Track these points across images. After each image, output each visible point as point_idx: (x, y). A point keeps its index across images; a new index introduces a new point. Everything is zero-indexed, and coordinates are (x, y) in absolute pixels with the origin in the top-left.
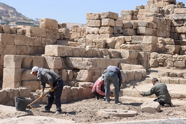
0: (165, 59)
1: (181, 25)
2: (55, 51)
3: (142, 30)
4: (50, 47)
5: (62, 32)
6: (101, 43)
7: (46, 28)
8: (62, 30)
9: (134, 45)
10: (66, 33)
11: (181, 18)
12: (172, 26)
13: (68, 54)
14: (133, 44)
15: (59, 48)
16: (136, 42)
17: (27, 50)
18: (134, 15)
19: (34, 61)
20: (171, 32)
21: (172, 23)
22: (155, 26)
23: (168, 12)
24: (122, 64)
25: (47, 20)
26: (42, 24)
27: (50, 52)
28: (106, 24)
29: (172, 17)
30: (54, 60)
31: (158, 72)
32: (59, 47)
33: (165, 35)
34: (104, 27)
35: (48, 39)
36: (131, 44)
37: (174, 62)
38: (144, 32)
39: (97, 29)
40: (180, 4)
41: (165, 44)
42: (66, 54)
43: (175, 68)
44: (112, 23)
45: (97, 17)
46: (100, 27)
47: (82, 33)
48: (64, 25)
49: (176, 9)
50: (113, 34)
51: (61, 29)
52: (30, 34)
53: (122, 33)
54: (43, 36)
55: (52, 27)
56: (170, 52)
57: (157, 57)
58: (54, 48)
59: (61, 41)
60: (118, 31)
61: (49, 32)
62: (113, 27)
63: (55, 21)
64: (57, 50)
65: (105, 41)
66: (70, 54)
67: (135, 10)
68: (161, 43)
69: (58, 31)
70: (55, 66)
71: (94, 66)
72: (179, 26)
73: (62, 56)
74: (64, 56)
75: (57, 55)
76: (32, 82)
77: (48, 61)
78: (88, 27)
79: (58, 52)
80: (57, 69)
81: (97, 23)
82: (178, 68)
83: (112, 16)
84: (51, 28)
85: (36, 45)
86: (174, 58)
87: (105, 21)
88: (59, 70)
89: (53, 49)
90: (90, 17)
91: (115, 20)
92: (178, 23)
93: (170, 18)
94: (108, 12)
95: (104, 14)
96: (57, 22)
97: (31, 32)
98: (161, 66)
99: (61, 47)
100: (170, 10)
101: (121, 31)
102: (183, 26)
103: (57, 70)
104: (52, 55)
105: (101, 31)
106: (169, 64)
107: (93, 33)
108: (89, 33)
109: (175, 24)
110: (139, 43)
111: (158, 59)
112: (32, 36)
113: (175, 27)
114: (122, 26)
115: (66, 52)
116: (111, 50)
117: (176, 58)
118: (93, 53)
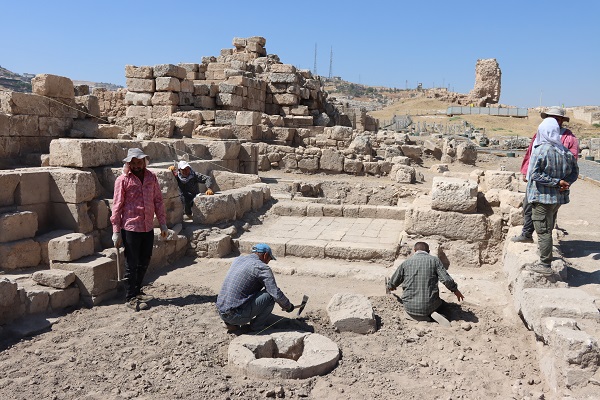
0: (282, 156)
1: (282, 91)
2: (74, 156)
3: (226, 98)
4: (63, 145)
5: (82, 104)
6: (164, 127)
7: (48, 94)
8: (83, 99)
9: (221, 128)
10: (90, 105)
11: (282, 80)
12: (268, 92)
13: (107, 159)
14: (219, 125)
15: (84, 146)
16: (223, 121)
17: (4, 145)
18: (199, 72)
19: (22, 187)
20: (266, 103)
21: (267, 87)
22: (245, 93)
23: (260, 70)
24: (215, 172)
25: (50, 78)
26: (38, 86)
27: (64, 156)
28: (164, 88)
29: (268, 77)
30: (76, 181)
31: (276, 182)
32: (84, 144)
33: (258, 108)
34: (161, 93)
35: (53, 119)
36: (214, 125)
37: (298, 161)
38: (229, 102)
39: (147, 96)
40: (274, 57)
41: (271, 125)
42: (102, 161)
43: (299, 171)
44: (176, 85)
45: (146, 73)
46: (152, 94)
47: (113, 102)
48: (84, 90)
49: (273, 66)
50: (178, 107)
51: (79, 97)
52: (10, 109)
53: (192, 105)
54: (42, 113)
55: (61, 93)
56: (281, 139)
57: (267, 152)
58: (72, 146)
59: (82, 123)
60: (187, 100)
61: (54, 105)
62: (177, 92)
63: (67, 81)
64: (79, 152)
65: (173, 122)
66: (112, 160)
67: (200, 64)
68: (264, 123)
69: (74, 101)
70: (79, 195)
71: (173, 189)
72: (280, 93)
73: (93, 165)
74: (97, 164)
75: (80, 165)
76: (19, 246)
77: (60, 184)
78: (129, 93)
79: (84, 156)
80: (85, 202)
81: (147, 84)
82: (304, 171)
83: (175, 73)
84: (58, 95)
85: (26, 134)
86: (298, 153)
87: (163, 82)
88: (89, 203)
89: (71, 150)
90: (132, 73)
91: (181, 80)
92: (277, 88)
93: (264, 79)
94: (167, 64)
95: (160, 69)
96: (72, 83)
97: (13, 105)
98: (275, 167)
99: (89, 144)
100: (263, 65)
101: (191, 101)
102: (285, 93)
103: (85, 205)
104: (68, 164)
105: (155, 99)
106: (289, 165)
107: (140, 104)
108: (131, 104)
109: (273, 89)
110: (230, 124)
111: (270, 154)
112: (15, 114)
113: (273, 94)
114: (192, 91)
115: (101, 156)
116: (187, 141)
117: (302, 154)
118: (157, 151)
